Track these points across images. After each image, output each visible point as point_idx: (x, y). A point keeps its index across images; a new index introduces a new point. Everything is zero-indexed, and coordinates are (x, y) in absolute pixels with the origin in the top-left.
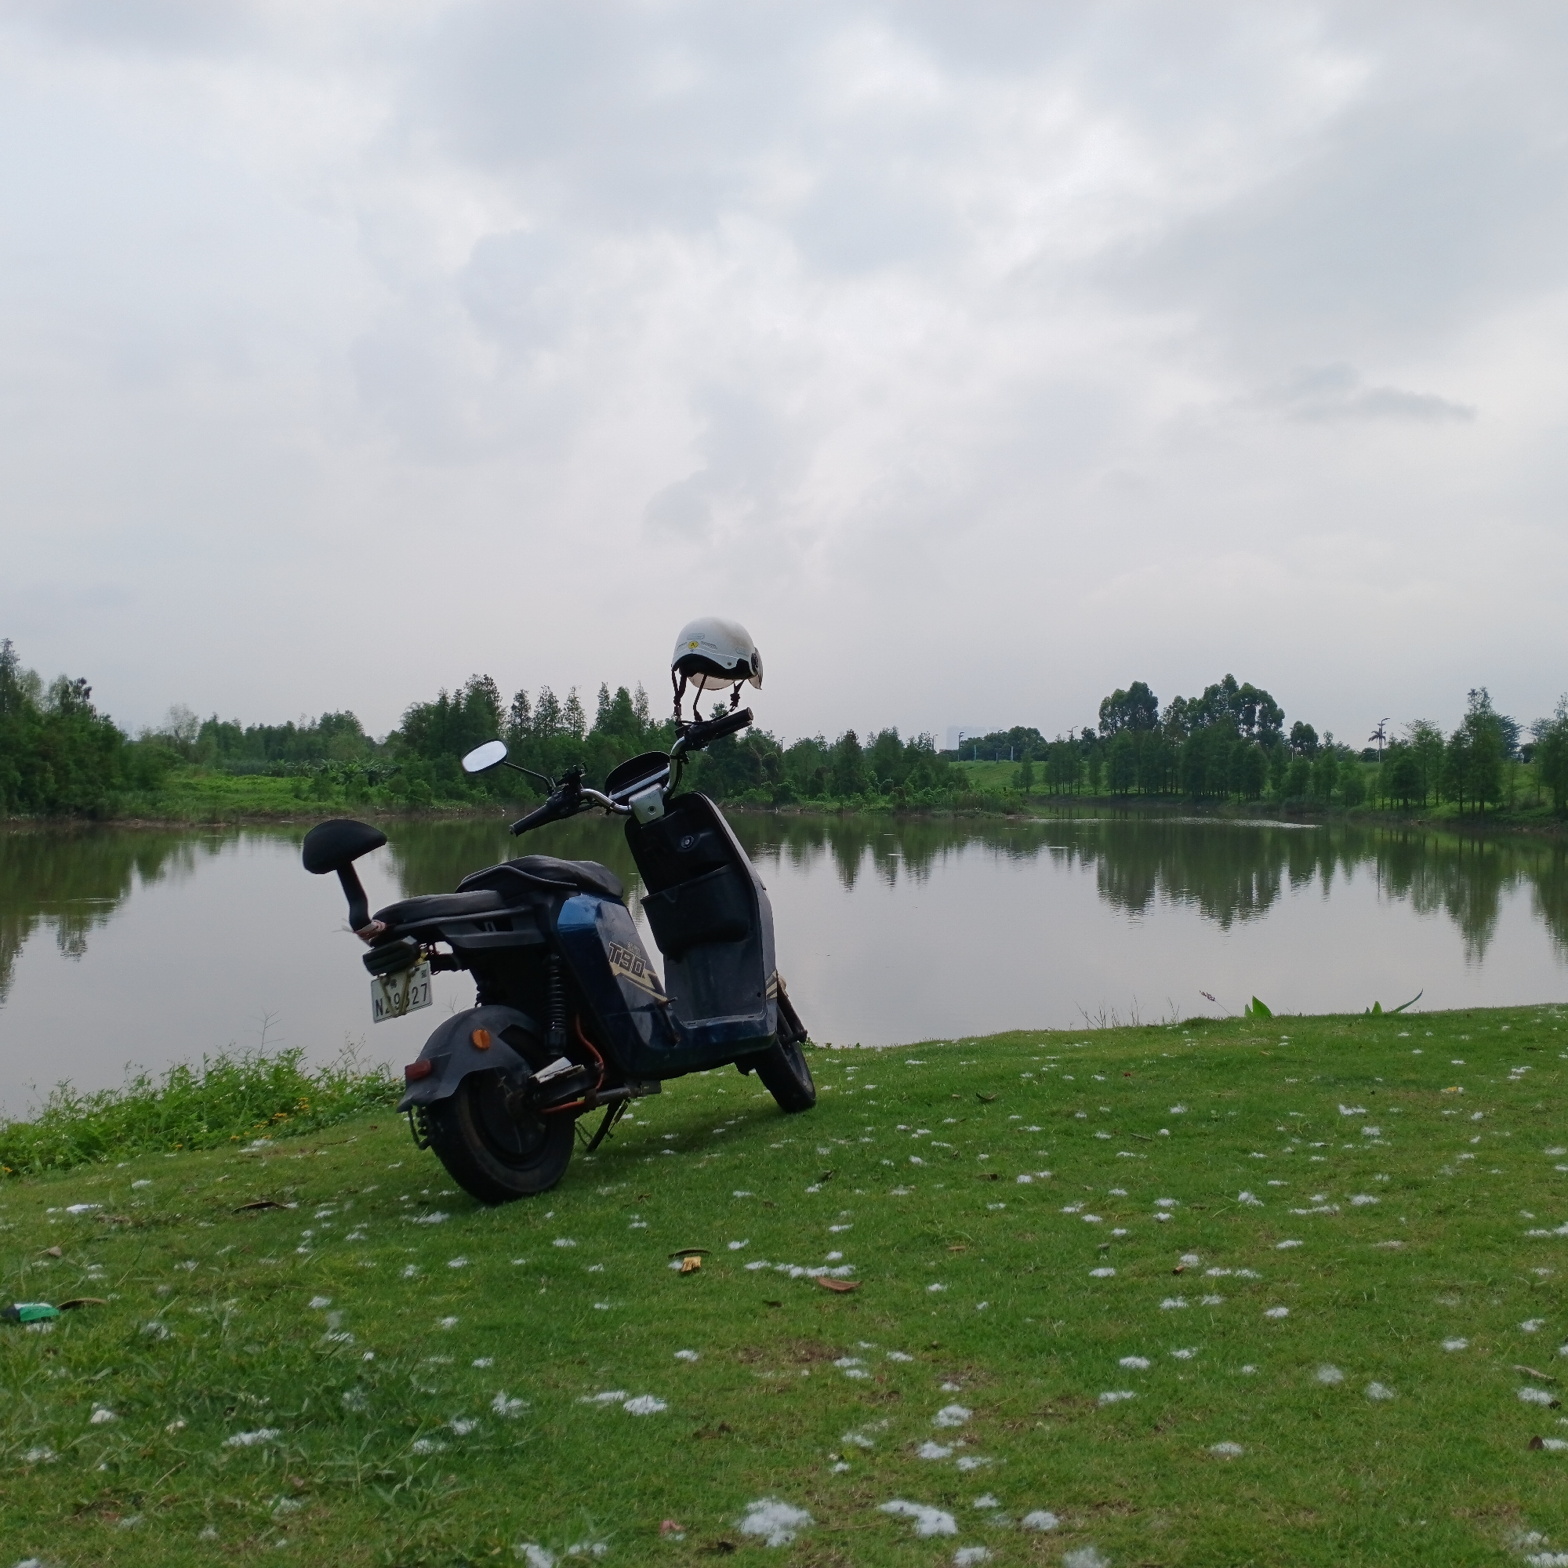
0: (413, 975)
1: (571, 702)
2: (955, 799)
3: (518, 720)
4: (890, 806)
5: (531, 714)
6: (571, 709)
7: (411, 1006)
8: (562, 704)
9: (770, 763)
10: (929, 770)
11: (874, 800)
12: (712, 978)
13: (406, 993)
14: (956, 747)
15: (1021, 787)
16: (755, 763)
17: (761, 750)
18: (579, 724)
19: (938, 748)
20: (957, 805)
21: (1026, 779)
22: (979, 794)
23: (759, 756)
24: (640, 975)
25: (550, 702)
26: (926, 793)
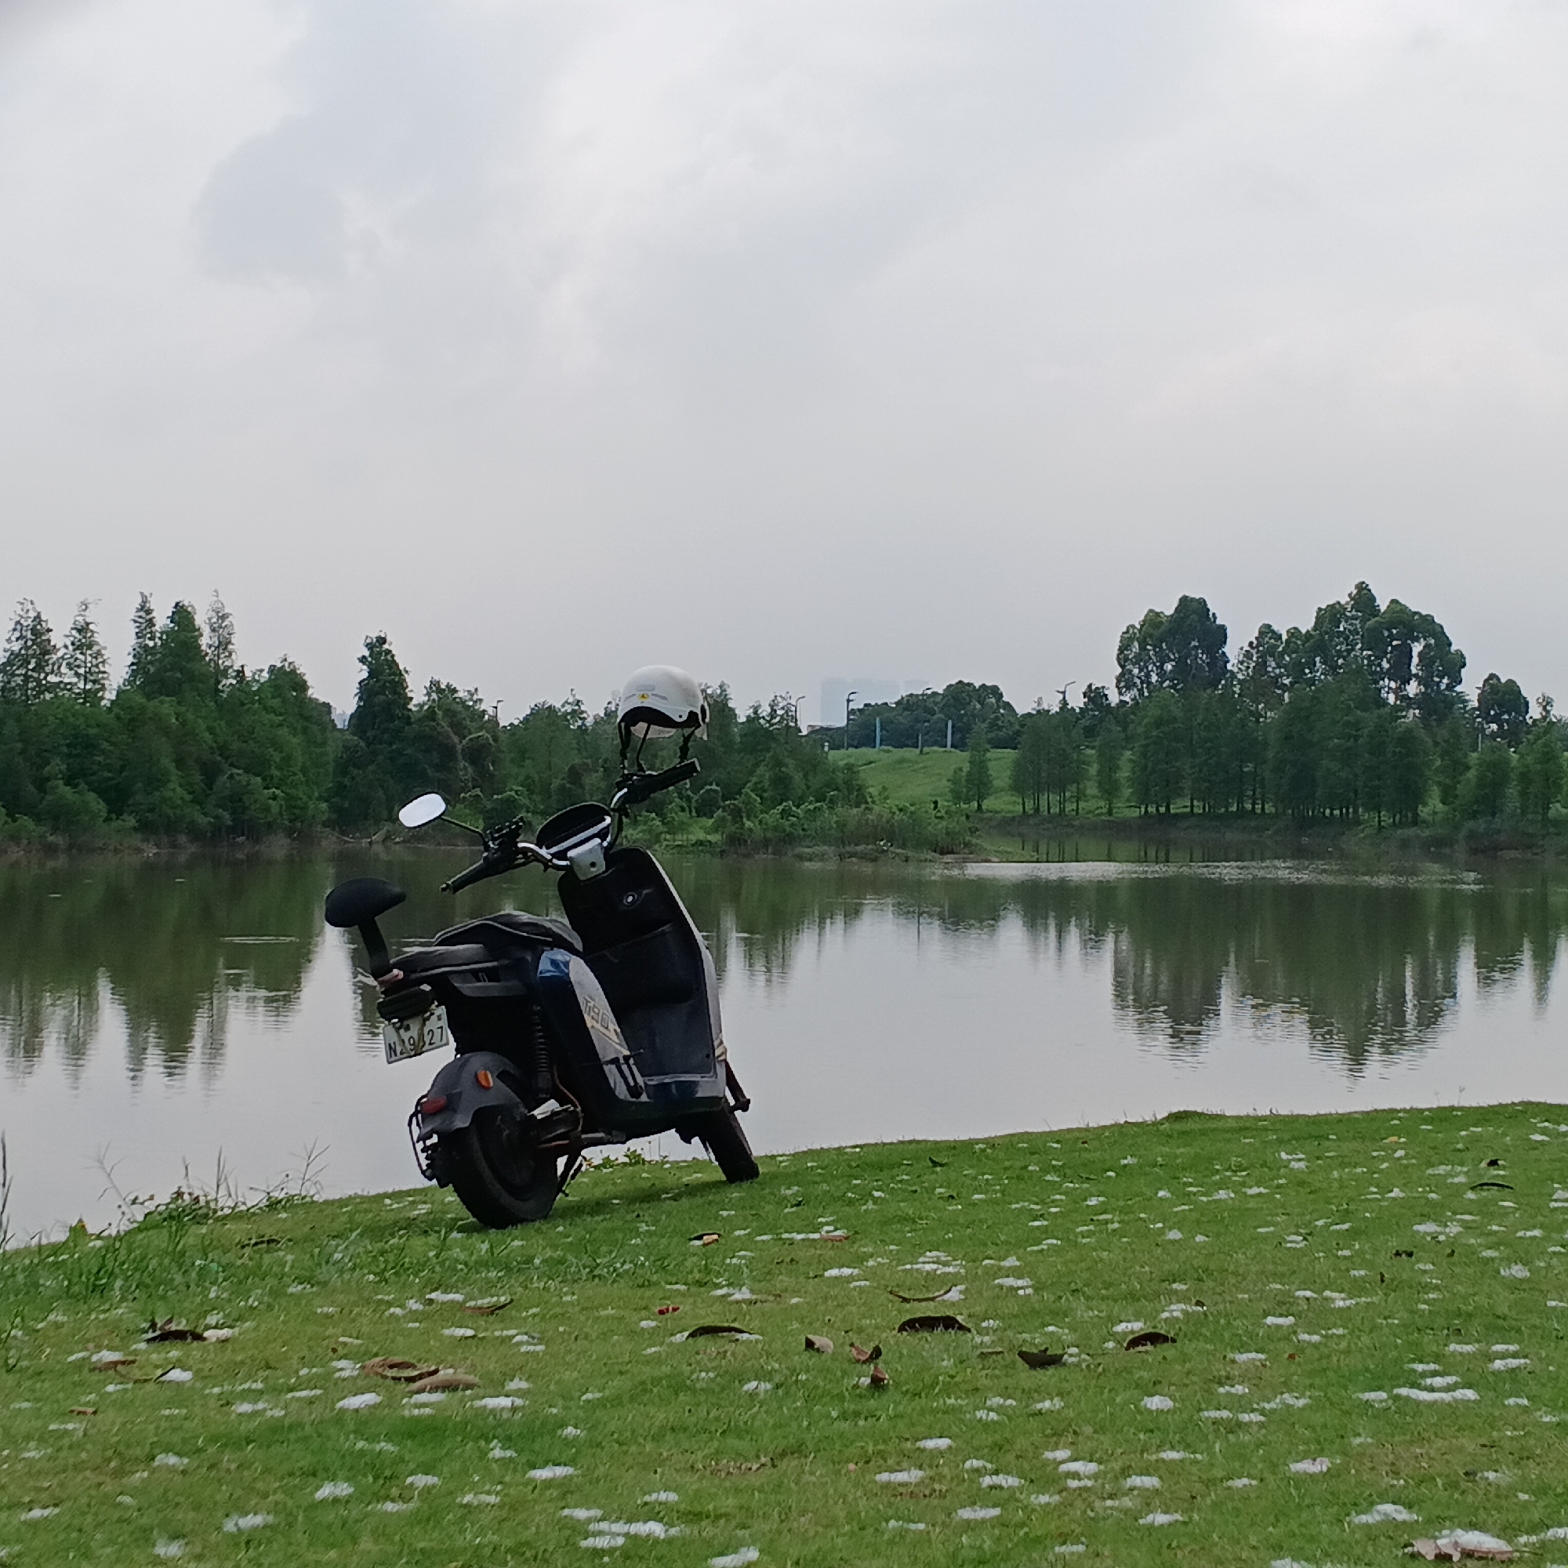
1: (79, 631)
2: (842, 826)
4: (714, 838)
6: (79, 647)
8: (60, 637)
10: (791, 768)
11: (683, 827)
14: (843, 723)
15: (968, 801)
18: (94, 676)
20: (846, 839)
21: (977, 784)
22: (886, 816)
25: (34, 631)
26: (785, 814)
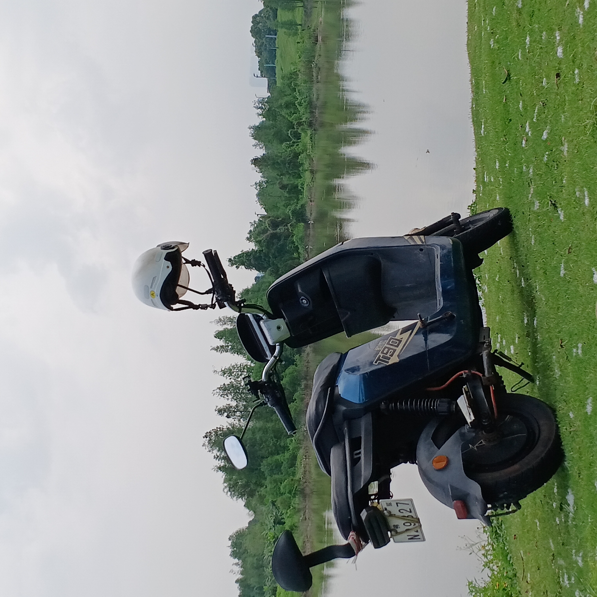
0: (390, 512)
1: (225, 374)
2: (305, 82)
3: (238, 414)
4: (309, 133)
5: (234, 403)
6: (231, 374)
7: (412, 514)
8: (227, 381)
9: (275, 224)
10: (283, 101)
11: (305, 146)
12: (408, 285)
13: (403, 517)
14: (266, 79)
15: (297, 30)
16: (274, 236)
17: (265, 231)
18: (242, 368)
19: (266, 94)
20: (310, 80)
21: (291, 25)
22: (301, 64)
23: (269, 233)
24: (400, 341)
25: (225, 390)
26: (300, 105)
